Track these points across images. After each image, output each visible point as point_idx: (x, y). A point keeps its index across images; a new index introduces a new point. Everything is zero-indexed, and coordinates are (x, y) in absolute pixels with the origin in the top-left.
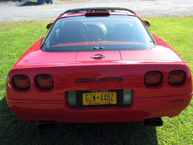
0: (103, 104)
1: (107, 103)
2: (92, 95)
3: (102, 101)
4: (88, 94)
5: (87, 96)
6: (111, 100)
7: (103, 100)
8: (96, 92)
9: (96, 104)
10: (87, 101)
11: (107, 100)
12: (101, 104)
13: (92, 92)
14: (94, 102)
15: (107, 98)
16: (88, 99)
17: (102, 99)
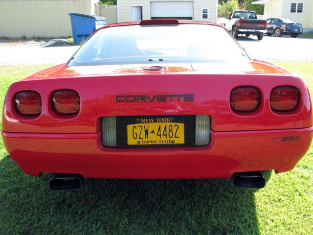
0: (162, 143)
1: (168, 141)
2: (143, 128)
3: (160, 138)
4: (137, 125)
5: (135, 128)
6: (175, 137)
7: (162, 136)
8: (149, 122)
9: (150, 143)
10: (135, 137)
11: (168, 136)
12: (158, 143)
13: (143, 122)
14: (146, 140)
15: (168, 134)
16: (136, 134)
17: (160, 135)
